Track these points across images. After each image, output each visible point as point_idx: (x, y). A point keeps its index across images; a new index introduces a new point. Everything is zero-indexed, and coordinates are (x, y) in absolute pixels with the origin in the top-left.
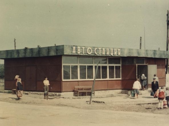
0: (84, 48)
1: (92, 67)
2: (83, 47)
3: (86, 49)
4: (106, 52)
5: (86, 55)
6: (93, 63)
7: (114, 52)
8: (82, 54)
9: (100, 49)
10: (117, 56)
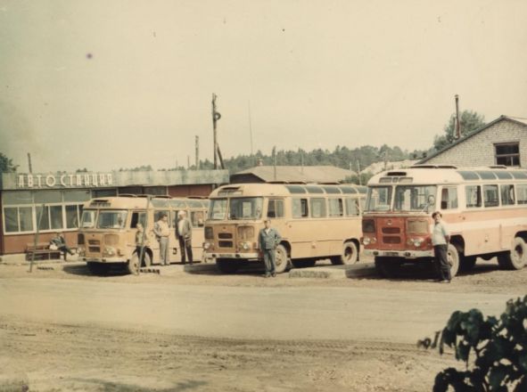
0: (39, 176)
1: (59, 208)
2: (39, 174)
3: (44, 178)
4: (84, 181)
5: (46, 187)
6: (61, 201)
7: (99, 180)
8: (36, 188)
9: (71, 176)
10: (105, 186)
